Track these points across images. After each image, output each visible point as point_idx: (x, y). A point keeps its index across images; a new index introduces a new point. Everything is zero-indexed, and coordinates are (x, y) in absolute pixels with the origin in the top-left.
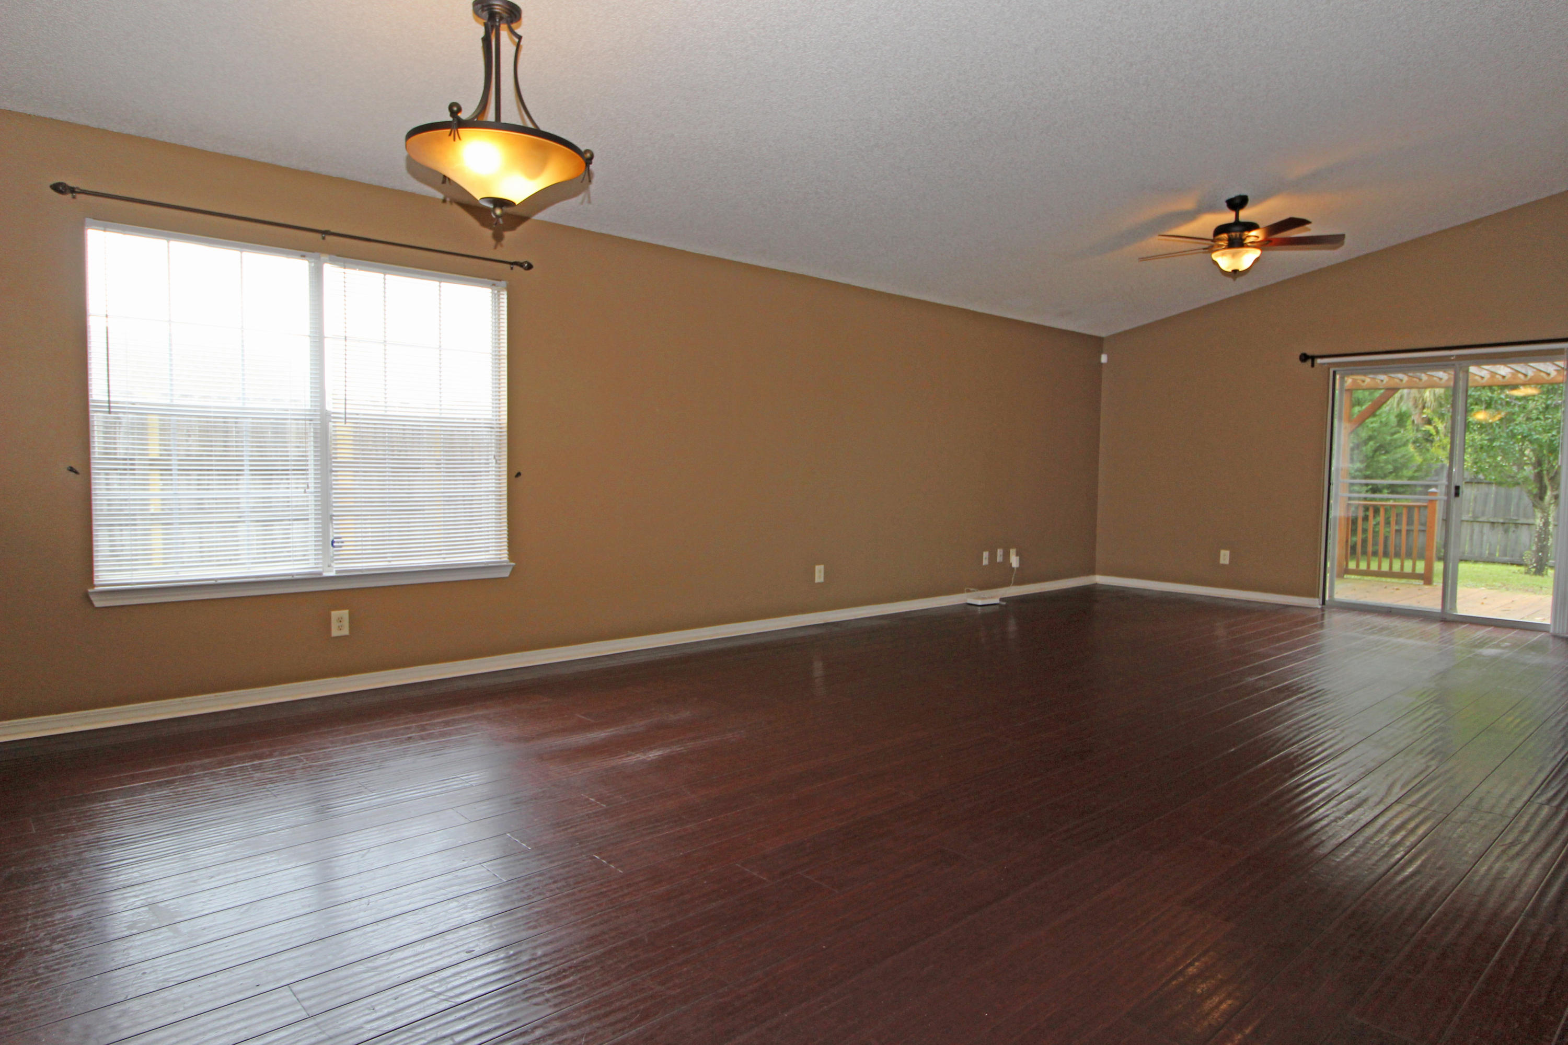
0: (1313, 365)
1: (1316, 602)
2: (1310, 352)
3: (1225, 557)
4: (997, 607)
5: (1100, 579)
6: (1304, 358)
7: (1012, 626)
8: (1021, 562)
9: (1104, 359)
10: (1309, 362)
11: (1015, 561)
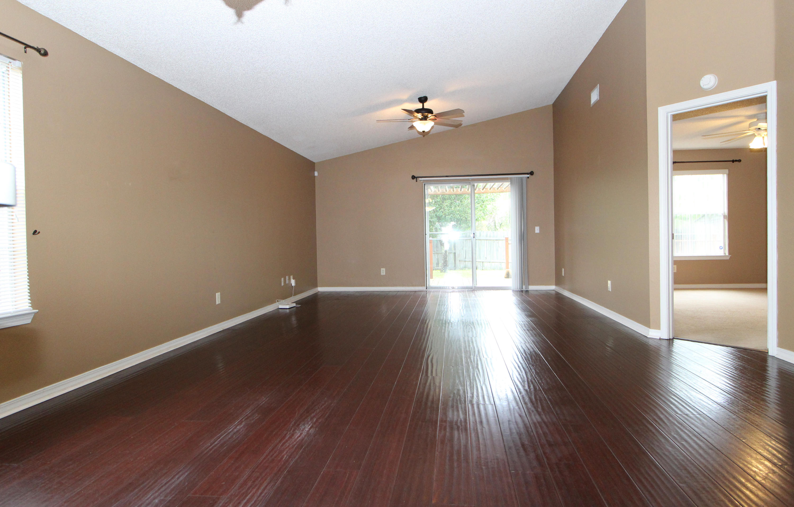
0: (417, 181)
1: (423, 288)
2: (416, 176)
3: (383, 271)
4: (294, 308)
5: (321, 289)
6: (413, 177)
7: (294, 319)
8: (296, 283)
9: (316, 174)
10: (415, 179)
11: (293, 282)
